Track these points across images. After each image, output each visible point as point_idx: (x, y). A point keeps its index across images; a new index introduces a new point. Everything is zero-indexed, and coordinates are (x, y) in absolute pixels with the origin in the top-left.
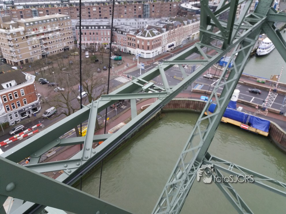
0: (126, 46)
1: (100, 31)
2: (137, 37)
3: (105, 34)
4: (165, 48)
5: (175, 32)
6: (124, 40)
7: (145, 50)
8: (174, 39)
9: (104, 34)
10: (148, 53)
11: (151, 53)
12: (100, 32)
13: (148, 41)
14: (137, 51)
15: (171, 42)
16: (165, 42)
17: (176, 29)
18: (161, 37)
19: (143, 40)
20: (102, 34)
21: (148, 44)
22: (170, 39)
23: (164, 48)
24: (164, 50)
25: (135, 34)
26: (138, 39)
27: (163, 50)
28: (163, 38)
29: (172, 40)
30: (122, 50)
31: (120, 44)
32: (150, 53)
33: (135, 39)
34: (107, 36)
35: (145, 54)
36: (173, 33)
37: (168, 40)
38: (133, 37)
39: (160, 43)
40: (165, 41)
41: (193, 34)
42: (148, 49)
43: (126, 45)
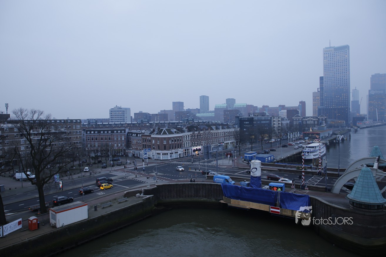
0: (141, 150)
1: (113, 135)
2: (152, 136)
3: (119, 139)
4: (189, 151)
5: (200, 135)
6: (139, 143)
7: (162, 150)
8: (200, 143)
9: (117, 139)
10: (165, 154)
11: (169, 154)
12: (114, 137)
13: (165, 138)
14: (153, 153)
15: (196, 146)
16: (188, 145)
17: (201, 132)
18: (181, 137)
19: (158, 138)
20: (115, 139)
21: (165, 143)
22: (195, 142)
23: (187, 151)
24: (187, 153)
25: (150, 134)
26: (153, 138)
27: (185, 153)
28: (185, 139)
29: (198, 143)
30: (137, 154)
31: (135, 149)
32: (167, 154)
33: (150, 139)
34: (121, 141)
35: (161, 154)
36: (198, 136)
37: (192, 142)
38: (148, 138)
39: (181, 144)
40: (188, 143)
41: (225, 142)
42: (165, 149)
43: (141, 148)
